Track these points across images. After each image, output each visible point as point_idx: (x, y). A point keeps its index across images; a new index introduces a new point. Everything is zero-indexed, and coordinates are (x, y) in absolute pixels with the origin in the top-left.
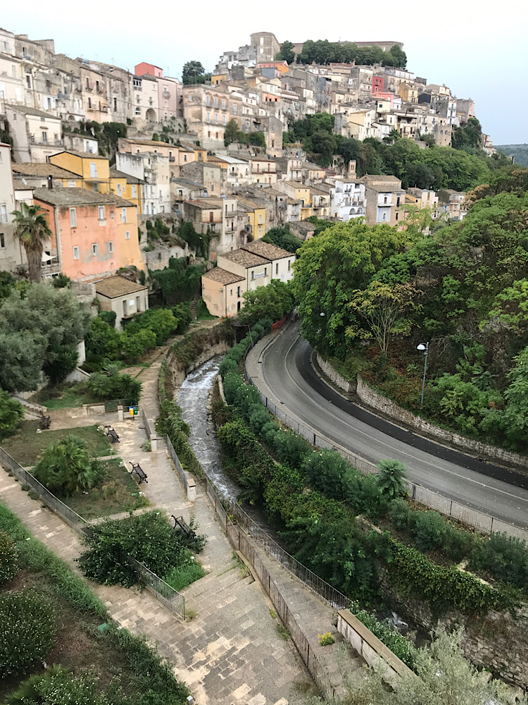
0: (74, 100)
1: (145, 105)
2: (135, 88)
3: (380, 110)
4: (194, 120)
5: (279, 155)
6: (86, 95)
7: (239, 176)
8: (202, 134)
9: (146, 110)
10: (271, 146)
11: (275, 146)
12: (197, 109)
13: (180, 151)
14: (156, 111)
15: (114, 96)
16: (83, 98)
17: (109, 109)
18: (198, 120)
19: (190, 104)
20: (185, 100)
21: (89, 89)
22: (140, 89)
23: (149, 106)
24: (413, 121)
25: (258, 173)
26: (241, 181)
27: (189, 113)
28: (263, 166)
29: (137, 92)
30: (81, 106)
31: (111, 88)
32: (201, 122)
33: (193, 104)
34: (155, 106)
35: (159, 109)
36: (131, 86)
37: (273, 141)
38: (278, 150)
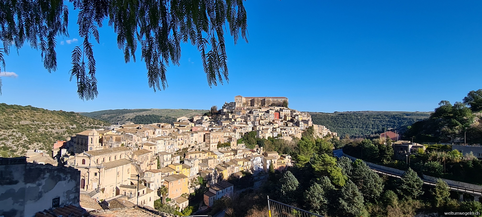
1: (194, 140)
3: (274, 127)
4: (208, 143)
7: (221, 158)
8: (210, 146)
10: (233, 146)
11: (234, 146)
12: (209, 140)
13: (203, 154)
16: (177, 143)
17: (184, 144)
20: (206, 137)
22: (193, 136)
23: (195, 140)
24: (286, 130)
25: (227, 156)
28: (229, 154)
32: (210, 143)
33: (208, 138)
35: (198, 140)
36: (190, 136)
37: (233, 144)
38: (235, 147)
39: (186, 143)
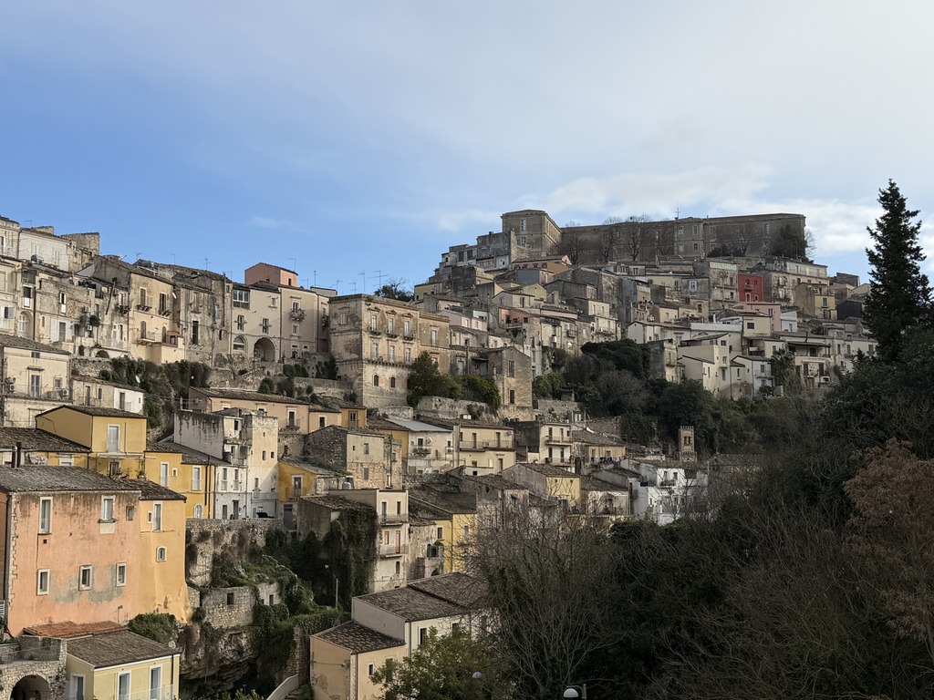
0: (111, 326)
1: (253, 330)
2: (237, 305)
3: (748, 333)
4: (347, 356)
5: (523, 417)
6: (137, 317)
7: (432, 455)
8: (362, 379)
9: (256, 340)
10: (507, 401)
11: (517, 403)
12: (353, 337)
13: (310, 411)
14: (276, 342)
15: (193, 318)
16: (131, 322)
17: (180, 341)
18: (355, 356)
19: (341, 329)
20: (334, 323)
21: (143, 307)
22: (246, 306)
23: (261, 334)
24: (823, 351)
25: (474, 450)
26: (437, 465)
27: (339, 344)
28: (486, 436)
29: (238, 312)
30: (125, 336)
31: (188, 305)
32: (360, 360)
33: (347, 328)
34: (273, 333)
35: (280, 338)
36: (228, 301)
37: (512, 393)
38: (523, 408)
39: (195, 340)
